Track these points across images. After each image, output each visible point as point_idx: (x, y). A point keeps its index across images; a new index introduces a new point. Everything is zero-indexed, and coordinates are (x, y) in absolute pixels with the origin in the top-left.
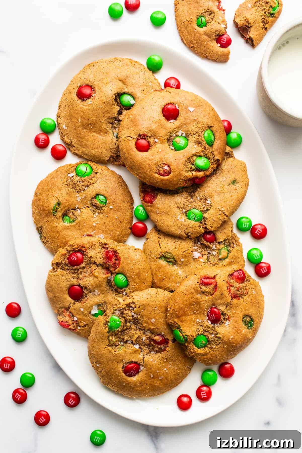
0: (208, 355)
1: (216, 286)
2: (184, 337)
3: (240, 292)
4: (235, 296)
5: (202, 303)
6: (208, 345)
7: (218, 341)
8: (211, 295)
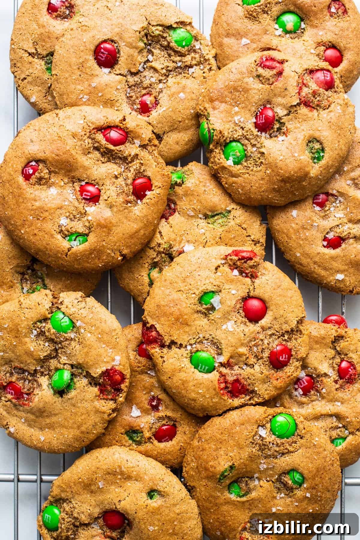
0: (240, 178)
1: (280, 73)
2: (209, 131)
3: (317, 100)
4: (307, 104)
5: (252, 92)
6: (244, 163)
7: (259, 159)
8: (269, 84)
